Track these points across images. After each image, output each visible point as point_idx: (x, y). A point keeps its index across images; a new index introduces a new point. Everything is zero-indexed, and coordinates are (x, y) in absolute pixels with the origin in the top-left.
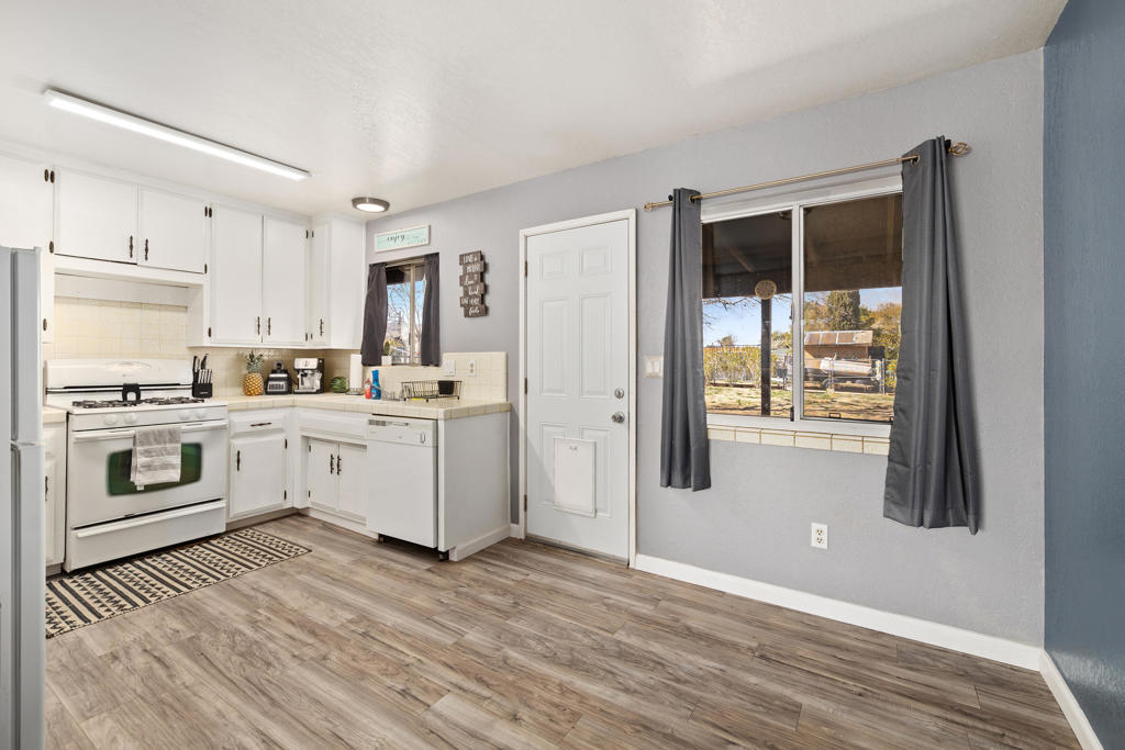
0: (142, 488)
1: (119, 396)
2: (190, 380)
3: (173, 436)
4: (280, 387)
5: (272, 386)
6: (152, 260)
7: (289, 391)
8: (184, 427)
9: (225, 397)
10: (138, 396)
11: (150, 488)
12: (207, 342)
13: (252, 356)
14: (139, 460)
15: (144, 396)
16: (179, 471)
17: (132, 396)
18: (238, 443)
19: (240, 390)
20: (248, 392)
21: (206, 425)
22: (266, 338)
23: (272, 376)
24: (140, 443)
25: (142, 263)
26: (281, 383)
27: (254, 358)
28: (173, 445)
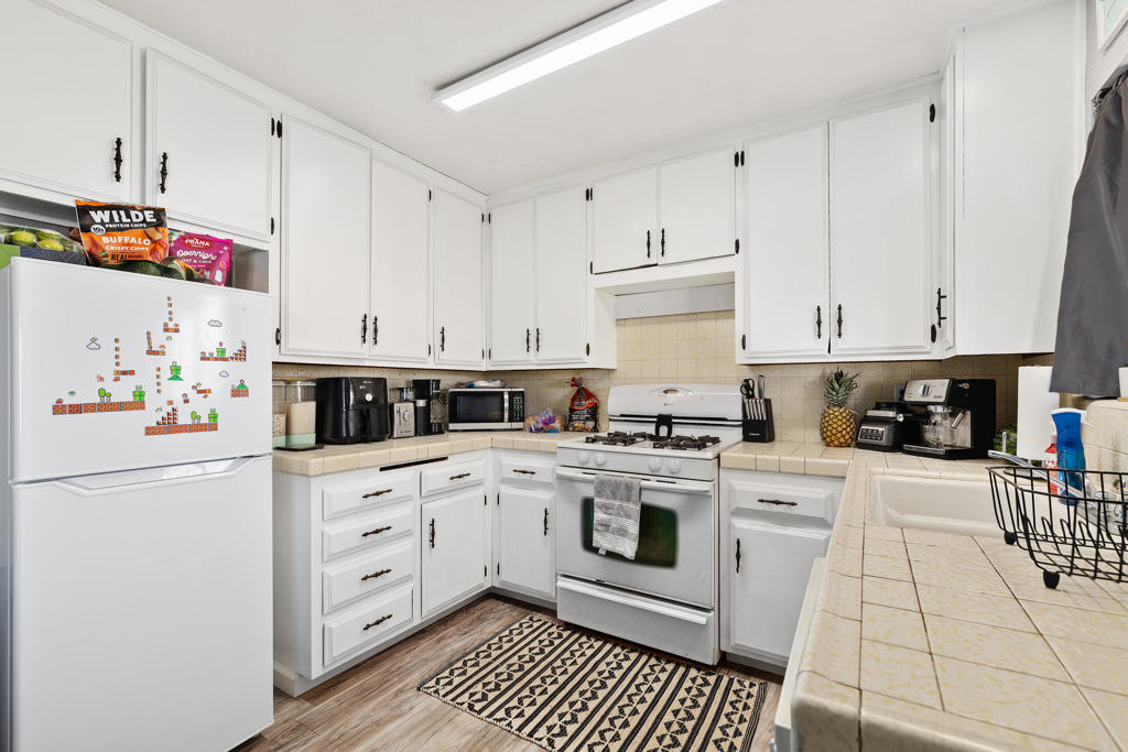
0: (603, 552)
1: (650, 429)
2: (740, 417)
3: (629, 492)
4: (879, 436)
5: (866, 434)
6: (670, 256)
7: (895, 447)
9: (798, 442)
10: (670, 432)
11: (611, 555)
12: (741, 357)
13: (839, 376)
14: (599, 515)
15: (676, 432)
16: (636, 544)
17: (664, 431)
18: (742, 526)
19: (815, 435)
20: (829, 441)
21: (679, 484)
22: (837, 344)
23: (871, 413)
24: (599, 493)
25: (661, 261)
26: (881, 429)
27: (837, 381)
28: (631, 505)
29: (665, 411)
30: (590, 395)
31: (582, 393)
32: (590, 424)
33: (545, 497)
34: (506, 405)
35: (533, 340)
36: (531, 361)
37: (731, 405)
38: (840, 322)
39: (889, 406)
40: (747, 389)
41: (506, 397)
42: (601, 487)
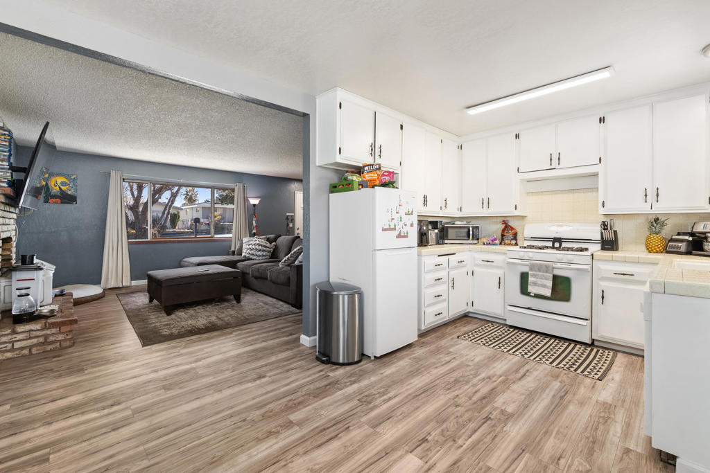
0: (533, 295)
1: (550, 244)
2: (600, 238)
3: (547, 269)
4: (680, 247)
5: (671, 247)
6: (562, 165)
7: (688, 253)
8: (559, 265)
9: (632, 251)
10: (560, 245)
11: (537, 296)
12: (602, 211)
13: (656, 220)
14: (531, 279)
15: (564, 245)
16: (550, 291)
17: (557, 245)
18: (604, 285)
19: (643, 247)
20: (650, 250)
21: (573, 266)
22: (655, 205)
23: (674, 237)
24: (531, 269)
25: (558, 167)
26: (680, 245)
27: (656, 223)
28: (547, 274)
29: (558, 236)
30: (512, 229)
31: (507, 227)
32: (514, 242)
33: (499, 273)
34: (471, 232)
35: (486, 203)
36: (484, 212)
37: (595, 233)
38: (657, 195)
39: (685, 234)
40: (604, 226)
41: (471, 229)
42: (532, 267)
